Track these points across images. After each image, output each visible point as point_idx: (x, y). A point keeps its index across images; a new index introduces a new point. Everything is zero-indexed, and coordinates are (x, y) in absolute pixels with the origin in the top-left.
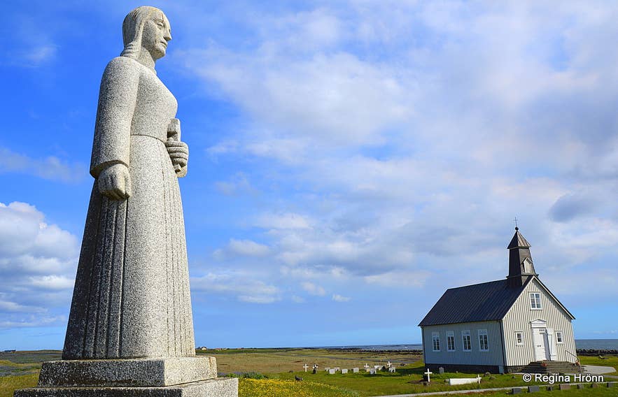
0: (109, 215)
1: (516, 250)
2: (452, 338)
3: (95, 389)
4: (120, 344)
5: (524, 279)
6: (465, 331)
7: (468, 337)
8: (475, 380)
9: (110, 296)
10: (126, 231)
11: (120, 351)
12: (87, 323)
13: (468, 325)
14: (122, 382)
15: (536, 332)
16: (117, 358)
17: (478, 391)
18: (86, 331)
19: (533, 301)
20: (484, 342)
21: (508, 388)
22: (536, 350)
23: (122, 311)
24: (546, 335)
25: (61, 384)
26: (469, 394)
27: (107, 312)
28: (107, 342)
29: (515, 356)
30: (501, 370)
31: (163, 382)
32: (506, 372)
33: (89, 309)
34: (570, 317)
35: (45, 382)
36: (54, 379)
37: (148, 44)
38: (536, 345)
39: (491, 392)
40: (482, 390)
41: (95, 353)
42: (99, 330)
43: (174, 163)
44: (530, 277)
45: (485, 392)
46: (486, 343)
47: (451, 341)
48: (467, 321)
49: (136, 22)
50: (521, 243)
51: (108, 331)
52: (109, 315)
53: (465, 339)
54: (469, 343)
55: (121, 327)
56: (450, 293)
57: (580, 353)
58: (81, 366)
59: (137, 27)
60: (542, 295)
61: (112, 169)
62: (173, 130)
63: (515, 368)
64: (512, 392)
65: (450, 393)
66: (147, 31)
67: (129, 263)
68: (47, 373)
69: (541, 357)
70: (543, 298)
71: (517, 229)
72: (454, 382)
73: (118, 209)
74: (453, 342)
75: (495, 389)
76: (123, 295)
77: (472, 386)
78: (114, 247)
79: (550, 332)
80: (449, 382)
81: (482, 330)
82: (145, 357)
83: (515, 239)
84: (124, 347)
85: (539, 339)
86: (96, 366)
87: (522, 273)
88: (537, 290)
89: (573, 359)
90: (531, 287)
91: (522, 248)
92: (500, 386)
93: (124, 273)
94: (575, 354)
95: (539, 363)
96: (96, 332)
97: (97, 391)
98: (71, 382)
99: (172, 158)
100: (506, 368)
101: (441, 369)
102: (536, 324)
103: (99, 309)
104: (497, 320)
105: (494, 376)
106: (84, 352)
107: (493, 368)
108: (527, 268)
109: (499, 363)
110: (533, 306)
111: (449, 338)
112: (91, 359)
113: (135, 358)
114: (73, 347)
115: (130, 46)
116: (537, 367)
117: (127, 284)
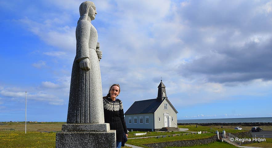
0: (83, 76)
1: (161, 88)
2: (136, 119)
3: (85, 133)
4: (90, 119)
5: (163, 99)
6: (141, 117)
7: (142, 119)
8: (144, 134)
9: (85, 103)
10: (89, 81)
11: (90, 121)
12: (77, 112)
13: (142, 115)
14: (92, 131)
15: (165, 117)
16: (88, 123)
17: (146, 137)
18: (76, 114)
19: (165, 106)
20: (147, 120)
21: (156, 136)
22: (165, 124)
23: (89, 108)
24: (168, 118)
25: (70, 131)
26: (143, 138)
27: (84, 108)
28: (85, 118)
29: (158, 125)
30: (153, 130)
31: (106, 130)
32: (154, 131)
33: (77, 107)
34: (176, 112)
35: (64, 131)
36: (67, 130)
37: (90, 15)
38: (165, 121)
39: (150, 138)
40: (147, 137)
41: (80, 121)
42: (82, 114)
43: (99, 58)
44: (165, 98)
45: (148, 138)
46: (148, 121)
47: (136, 120)
48: (141, 113)
49: (86, 7)
50: (162, 86)
51: (85, 115)
52: (85, 109)
53: (140, 119)
54: (142, 121)
55: (90, 113)
56: (136, 103)
57: (178, 124)
58: (77, 126)
59: (87, 9)
60: (168, 105)
61: (85, 60)
62: (98, 47)
63: (157, 130)
64: (157, 138)
65: (137, 138)
66: (90, 10)
67: (91, 92)
68: (64, 128)
69: (166, 126)
70: (169, 106)
71: (161, 81)
72: (137, 134)
73: (86, 74)
74: (136, 121)
75: (152, 137)
76: (89, 103)
77: (143, 136)
78: (85, 87)
79: (170, 117)
80: (135, 135)
81: (147, 116)
82: (98, 123)
83: (161, 84)
84: (91, 120)
85: (166, 120)
86: (82, 126)
87: (162, 97)
88: (167, 103)
89: (176, 126)
90: (165, 102)
91: (163, 87)
92: (152, 136)
93: (89, 96)
94: (177, 125)
95: (165, 128)
96: (80, 115)
97: (86, 134)
98: (73, 131)
99: (98, 56)
100: (154, 130)
101: (132, 130)
102: (166, 114)
103: (81, 107)
104: (152, 113)
105: (150, 132)
106: (76, 121)
107: (150, 130)
108: (164, 95)
109: (152, 128)
110: (165, 108)
111: (135, 119)
112: (79, 123)
113: (95, 123)
114: (72, 120)
115: (85, 15)
116: (164, 129)
117: (90, 99)
